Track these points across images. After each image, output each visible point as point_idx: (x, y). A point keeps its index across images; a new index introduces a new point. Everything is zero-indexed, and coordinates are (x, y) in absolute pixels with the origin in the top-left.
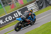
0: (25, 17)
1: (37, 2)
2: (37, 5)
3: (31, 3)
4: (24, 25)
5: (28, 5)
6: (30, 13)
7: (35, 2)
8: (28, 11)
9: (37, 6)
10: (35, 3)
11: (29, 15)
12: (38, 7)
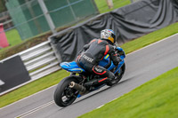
0: (91, 60)
1: (57, 40)
2: (55, 51)
3: (36, 42)
4: (86, 86)
5: (25, 48)
6: (108, 47)
7: (49, 41)
8: (100, 41)
9: (54, 55)
10: (49, 44)
11: (103, 53)
12: (58, 56)
